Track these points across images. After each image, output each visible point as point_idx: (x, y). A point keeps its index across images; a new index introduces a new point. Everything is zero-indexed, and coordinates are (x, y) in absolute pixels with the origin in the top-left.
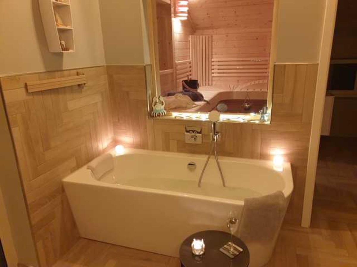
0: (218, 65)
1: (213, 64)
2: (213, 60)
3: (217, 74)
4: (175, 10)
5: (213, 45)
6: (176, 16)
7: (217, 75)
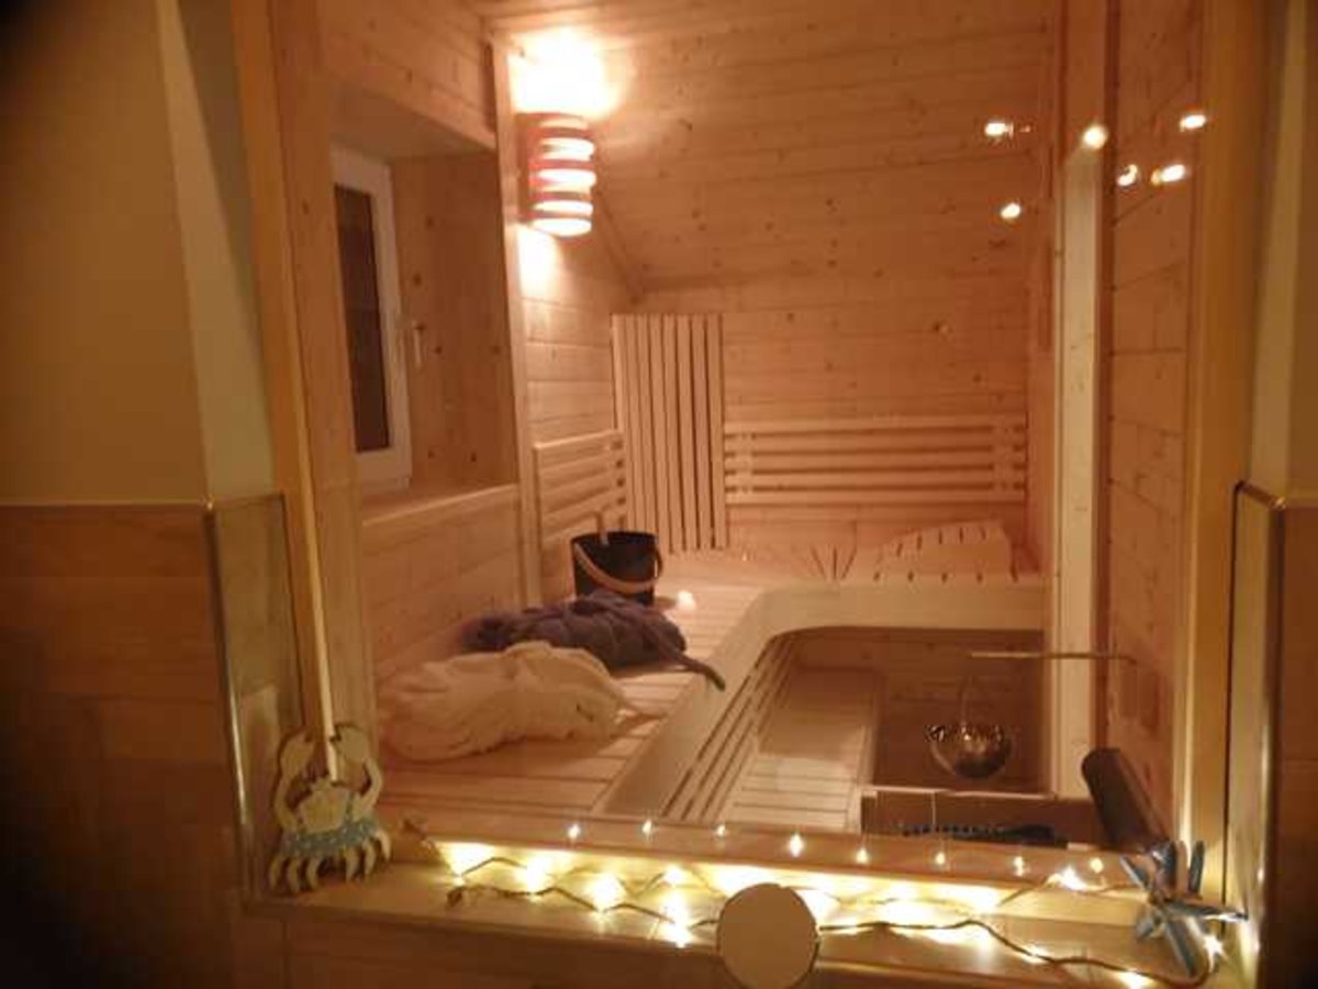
0: (755, 454)
1: (729, 446)
2: (729, 428)
3: (750, 493)
4: (523, 183)
5: (726, 359)
6: (527, 215)
7: (751, 497)
